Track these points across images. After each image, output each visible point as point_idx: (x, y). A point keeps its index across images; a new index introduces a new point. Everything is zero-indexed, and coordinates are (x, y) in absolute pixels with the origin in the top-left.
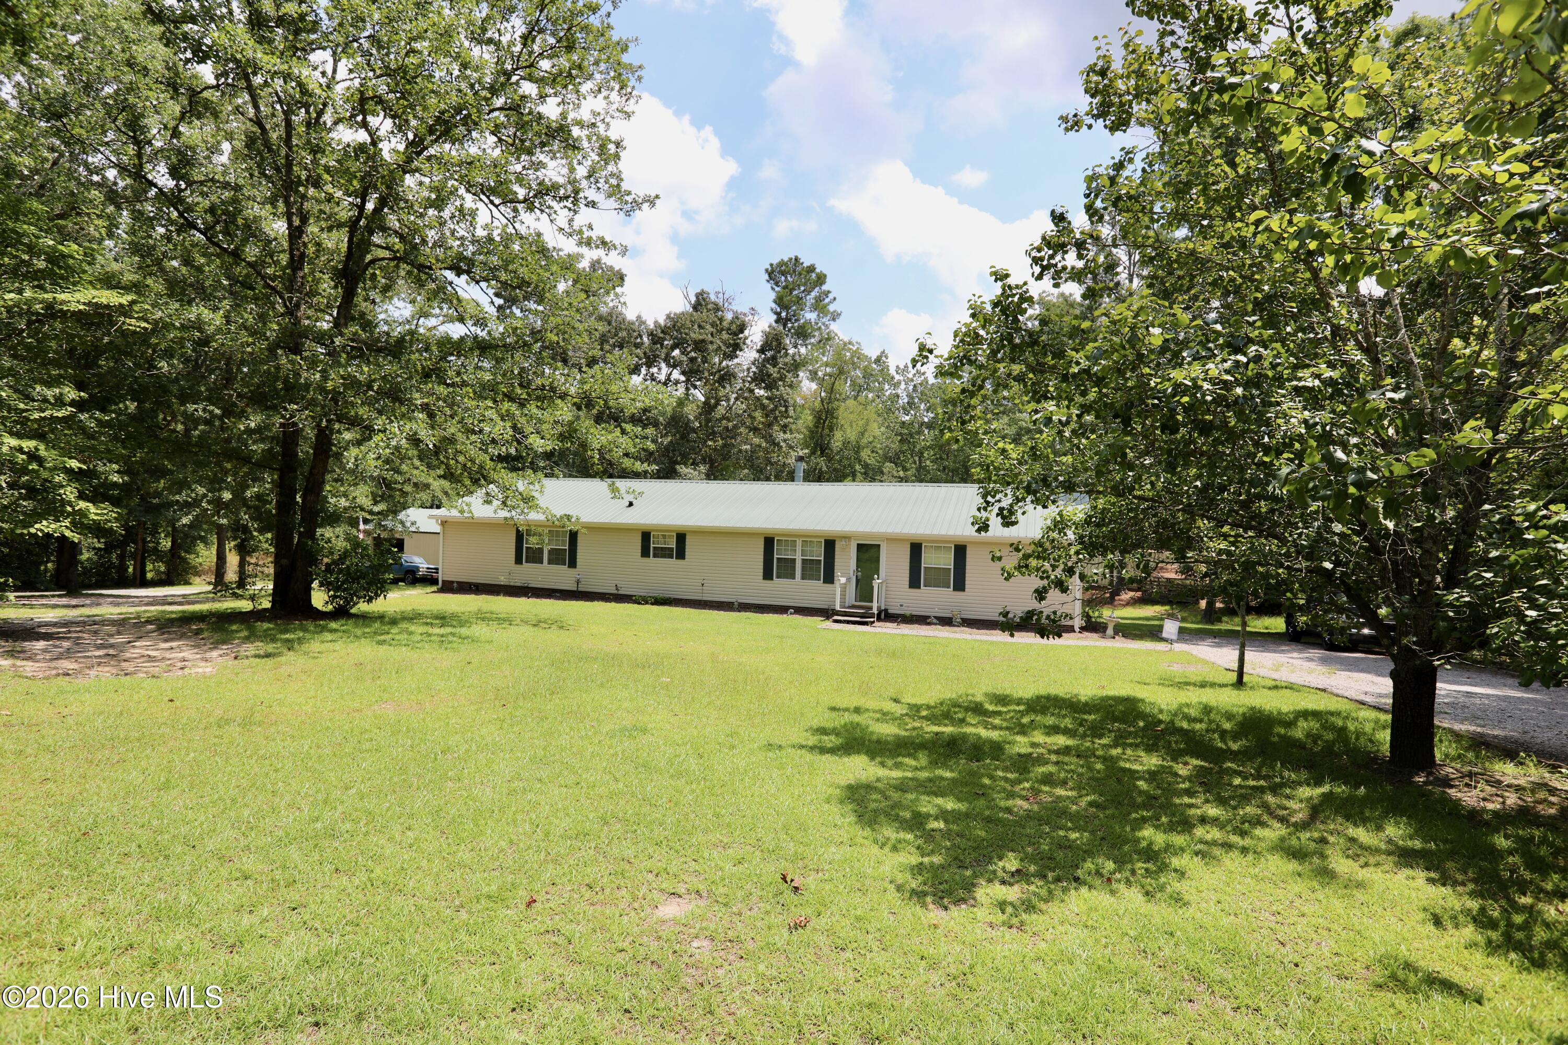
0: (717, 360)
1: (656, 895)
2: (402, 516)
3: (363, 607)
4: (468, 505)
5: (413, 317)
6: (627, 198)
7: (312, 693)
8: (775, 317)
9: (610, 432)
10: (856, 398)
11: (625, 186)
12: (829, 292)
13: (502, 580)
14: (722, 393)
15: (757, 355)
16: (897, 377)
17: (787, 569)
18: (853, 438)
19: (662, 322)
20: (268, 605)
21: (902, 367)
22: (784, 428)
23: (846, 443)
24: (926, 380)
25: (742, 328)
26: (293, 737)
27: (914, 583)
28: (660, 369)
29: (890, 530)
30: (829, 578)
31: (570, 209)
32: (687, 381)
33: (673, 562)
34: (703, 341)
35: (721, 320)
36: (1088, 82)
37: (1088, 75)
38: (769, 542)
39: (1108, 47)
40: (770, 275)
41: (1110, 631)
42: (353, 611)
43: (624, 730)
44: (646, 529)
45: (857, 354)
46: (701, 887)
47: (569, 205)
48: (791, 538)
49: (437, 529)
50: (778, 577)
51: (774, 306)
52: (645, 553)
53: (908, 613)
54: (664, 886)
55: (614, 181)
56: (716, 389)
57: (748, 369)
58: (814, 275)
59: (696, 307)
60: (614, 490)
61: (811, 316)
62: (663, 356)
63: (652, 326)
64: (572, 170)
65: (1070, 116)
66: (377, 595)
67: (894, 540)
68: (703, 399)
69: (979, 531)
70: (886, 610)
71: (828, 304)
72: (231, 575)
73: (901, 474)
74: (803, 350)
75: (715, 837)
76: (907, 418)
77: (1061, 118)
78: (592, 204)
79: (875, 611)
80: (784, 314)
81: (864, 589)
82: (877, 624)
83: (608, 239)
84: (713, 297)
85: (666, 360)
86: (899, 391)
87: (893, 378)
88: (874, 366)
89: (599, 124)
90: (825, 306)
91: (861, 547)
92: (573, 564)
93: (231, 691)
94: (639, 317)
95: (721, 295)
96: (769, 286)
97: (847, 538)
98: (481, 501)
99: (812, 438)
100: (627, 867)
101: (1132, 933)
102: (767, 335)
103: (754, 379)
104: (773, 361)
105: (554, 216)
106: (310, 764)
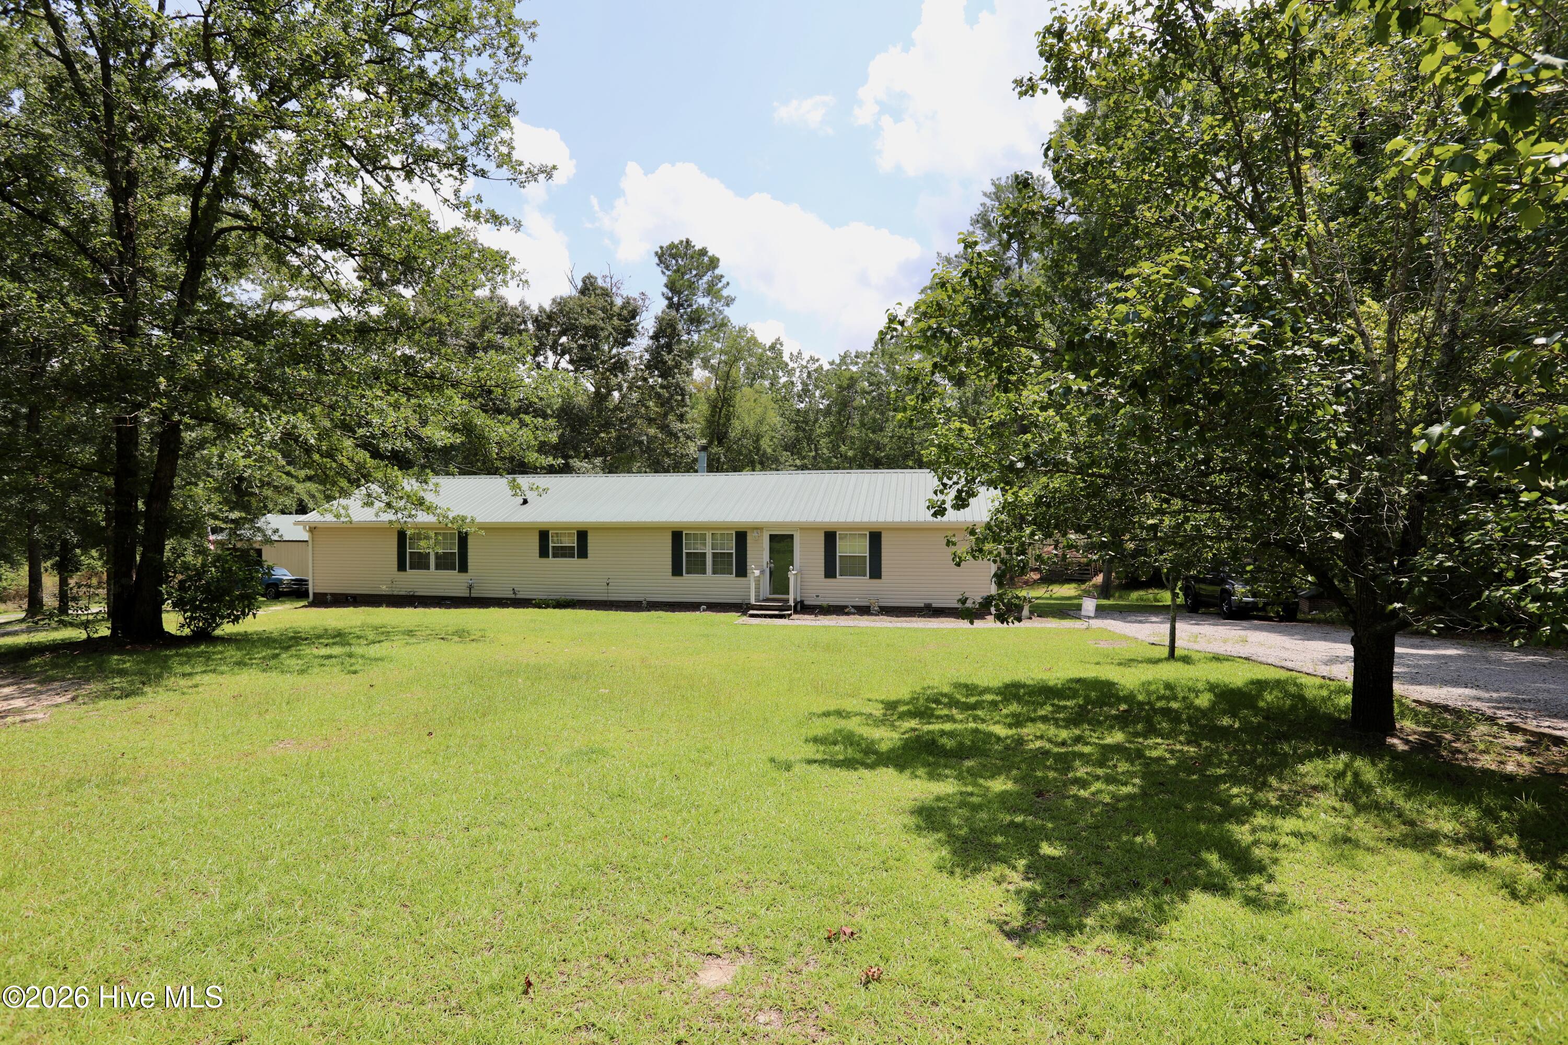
0: (606, 348)
1: (692, 959)
2: (261, 523)
3: (227, 628)
4: (346, 508)
5: (264, 300)
6: (522, 168)
7: (186, 737)
8: (666, 302)
9: (507, 424)
10: (751, 386)
11: (516, 156)
12: (722, 276)
13: (384, 589)
14: (614, 381)
15: (651, 342)
16: (791, 365)
17: (697, 563)
18: (751, 428)
19: (547, 306)
20: (107, 633)
21: (795, 353)
22: (681, 418)
23: (745, 432)
24: (821, 367)
25: (634, 314)
26: (174, 796)
27: (830, 572)
28: (546, 358)
29: (803, 519)
30: (742, 571)
31: (456, 179)
32: (576, 370)
33: (575, 561)
34: (594, 327)
35: (612, 304)
36: (1042, 44)
37: (1044, 37)
38: (677, 536)
39: (1064, 8)
40: (660, 258)
41: (1026, 612)
42: (218, 632)
43: (579, 753)
44: (544, 527)
45: (753, 341)
46: (741, 942)
47: (455, 172)
48: (701, 531)
49: (305, 536)
50: (688, 573)
51: (665, 290)
52: (544, 553)
53: (825, 603)
54: (696, 945)
55: (504, 150)
56: (607, 379)
57: (641, 357)
58: (706, 259)
59: (583, 292)
60: (515, 487)
61: (704, 301)
62: (551, 343)
63: (536, 312)
64: (453, 136)
65: (1025, 80)
66: (244, 614)
67: (807, 529)
68: (593, 389)
69: (935, 515)
70: (802, 602)
71: (721, 289)
72: (50, 600)
73: (798, 462)
74: (696, 337)
75: (734, 874)
76: (802, 405)
77: (1015, 81)
78: (482, 173)
79: (792, 603)
80: (675, 299)
81: (779, 581)
82: (794, 616)
83: (499, 212)
84: (600, 282)
85: (554, 348)
86: (794, 379)
87: (787, 365)
88: (769, 353)
89: (486, 85)
90: (720, 290)
91: (773, 538)
92: (463, 568)
93: (77, 742)
94: (522, 303)
95: (608, 280)
96: (659, 269)
97: (758, 528)
98: (360, 503)
99: (709, 427)
100: (647, 926)
101: (1223, 942)
102: (659, 320)
103: (648, 367)
104: (669, 347)
105: (437, 185)
106: (206, 831)
